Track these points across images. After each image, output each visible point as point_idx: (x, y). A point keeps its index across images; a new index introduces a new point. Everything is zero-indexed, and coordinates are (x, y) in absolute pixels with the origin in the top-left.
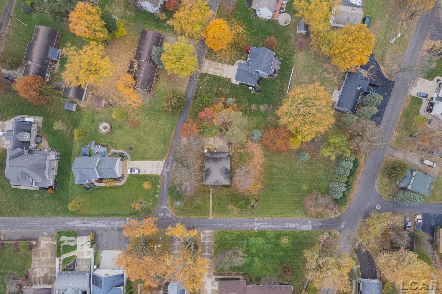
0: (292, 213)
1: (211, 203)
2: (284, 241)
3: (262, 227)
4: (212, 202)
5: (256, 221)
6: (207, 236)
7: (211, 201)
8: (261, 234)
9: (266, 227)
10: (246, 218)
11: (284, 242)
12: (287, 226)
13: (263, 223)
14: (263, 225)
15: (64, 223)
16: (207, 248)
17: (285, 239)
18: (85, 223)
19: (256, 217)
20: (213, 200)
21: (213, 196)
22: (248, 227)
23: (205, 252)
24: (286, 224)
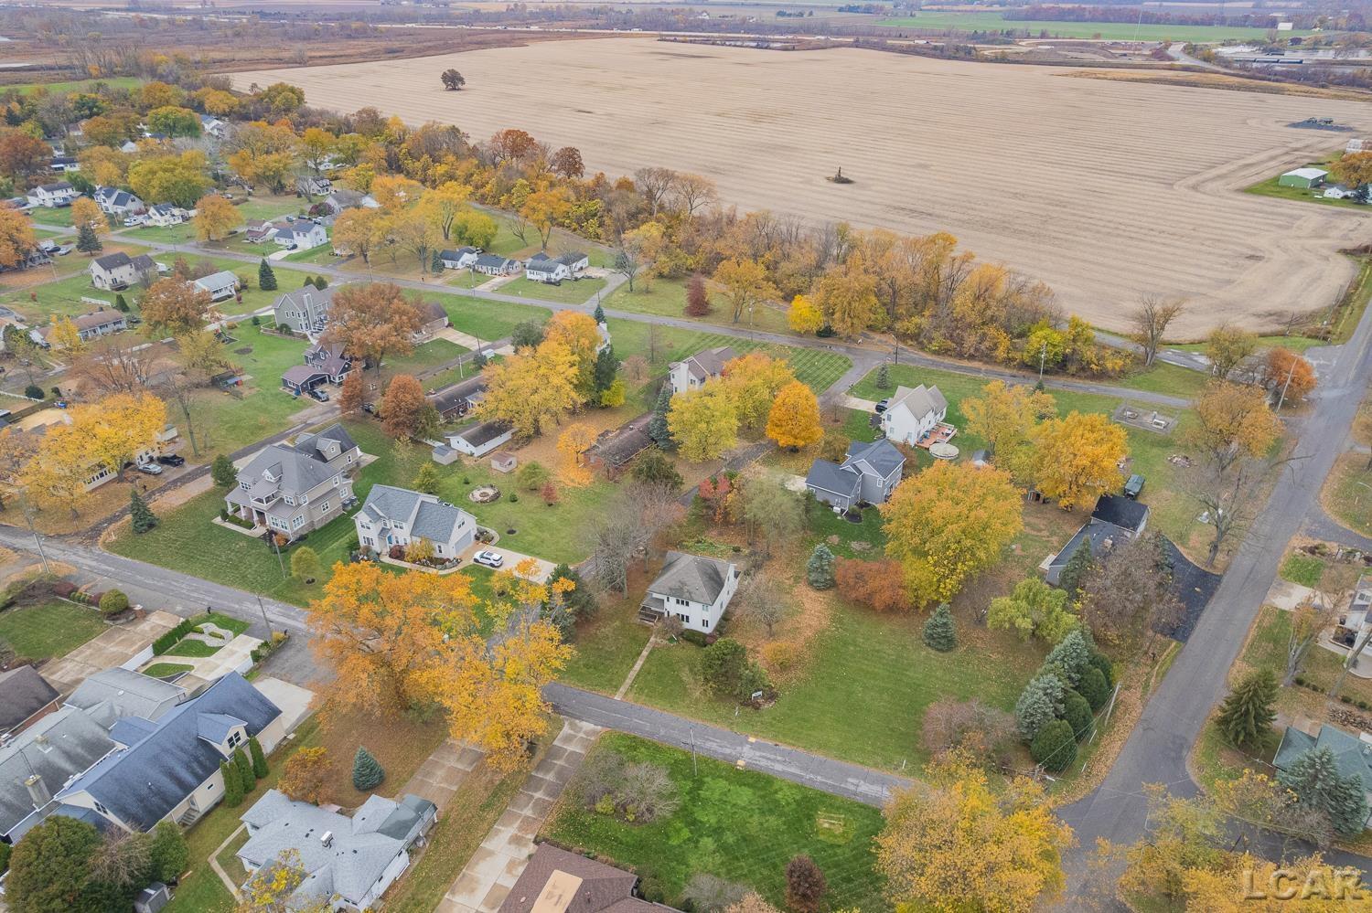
0: (879, 759)
1: (637, 667)
2: (827, 823)
3: (763, 763)
4: (643, 665)
5: (752, 744)
6: (581, 735)
7: (639, 663)
8: (757, 780)
9: (778, 767)
10: (723, 728)
11: (826, 825)
12: (852, 788)
13: (772, 757)
14: (768, 759)
15: (240, 602)
16: (560, 762)
17: (832, 818)
18: (288, 617)
19: (756, 736)
20: (645, 662)
21: (651, 653)
22: (720, 750)
23: (548, 771)
24: (849, 780)
